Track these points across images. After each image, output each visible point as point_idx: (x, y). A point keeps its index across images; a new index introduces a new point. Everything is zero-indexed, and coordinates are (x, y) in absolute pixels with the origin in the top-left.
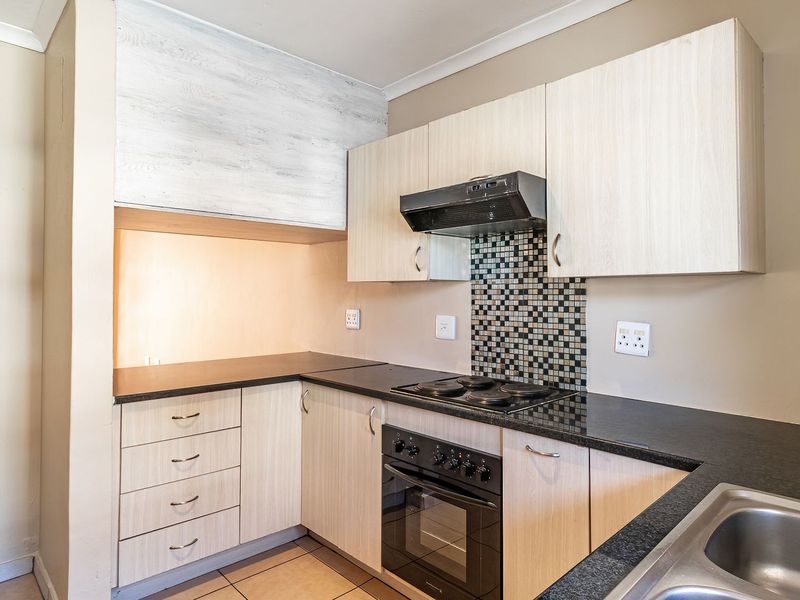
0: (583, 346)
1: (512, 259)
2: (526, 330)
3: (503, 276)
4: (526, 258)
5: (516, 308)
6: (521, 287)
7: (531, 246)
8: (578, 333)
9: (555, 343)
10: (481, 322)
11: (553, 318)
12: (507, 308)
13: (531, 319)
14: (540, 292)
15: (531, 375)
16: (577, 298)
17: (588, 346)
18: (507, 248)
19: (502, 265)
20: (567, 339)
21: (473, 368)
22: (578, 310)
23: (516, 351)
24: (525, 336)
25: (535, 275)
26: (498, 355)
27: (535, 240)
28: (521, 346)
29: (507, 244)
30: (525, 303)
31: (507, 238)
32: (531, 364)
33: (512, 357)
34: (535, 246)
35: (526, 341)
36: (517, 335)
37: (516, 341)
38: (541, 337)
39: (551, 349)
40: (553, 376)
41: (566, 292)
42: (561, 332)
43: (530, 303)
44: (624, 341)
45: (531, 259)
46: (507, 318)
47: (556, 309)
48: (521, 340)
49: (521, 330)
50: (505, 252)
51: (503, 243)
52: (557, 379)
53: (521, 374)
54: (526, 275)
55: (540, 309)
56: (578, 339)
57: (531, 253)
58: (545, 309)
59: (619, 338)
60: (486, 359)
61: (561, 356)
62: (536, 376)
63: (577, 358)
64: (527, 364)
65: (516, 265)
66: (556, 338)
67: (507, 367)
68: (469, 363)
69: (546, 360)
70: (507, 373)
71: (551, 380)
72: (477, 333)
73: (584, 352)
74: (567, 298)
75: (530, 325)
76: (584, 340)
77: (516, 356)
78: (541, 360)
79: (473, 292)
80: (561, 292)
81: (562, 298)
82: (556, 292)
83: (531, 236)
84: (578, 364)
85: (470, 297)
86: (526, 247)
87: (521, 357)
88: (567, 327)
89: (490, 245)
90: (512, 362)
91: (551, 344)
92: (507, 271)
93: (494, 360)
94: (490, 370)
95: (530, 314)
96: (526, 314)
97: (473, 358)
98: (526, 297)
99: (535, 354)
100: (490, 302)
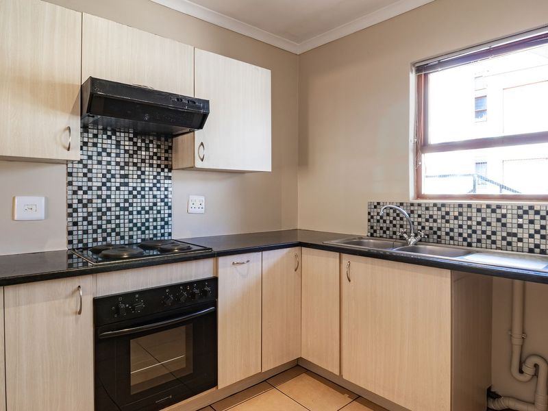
0: (170, 212)
1: (114, 151)
2: (127, 205)
3: (104, 163)
4: (126, 151)
5: (118, 189)
6: (122, 172)
7: (131, 143)
8: (166, 204)
9: (151, 212)
10: (80, 201)
11: (148, 195)
12: (109, 189)
13: (131, 196)
14: (139, 177)
15: (131, 237)
16: (166, 181)
17: (173, 211)
18: (109, 141)
19: (104, 154)
20: (159, 208)
21: (70, 242)
22: (166, 189)
23: (117, 221)
24: (125, 209)
25: (135, 164)
26: (100, 227)
27: (135, 140)
28: (122, 217)
29: (109, 137)
30: (126, 184)
31: (109, 133)
32: (131, 229)
33: (113, 226)
34: (135, 144)
35: (127, 213)
36: (118, 209)
37: (117, 213)
38: (139, 209)
39: (147, 216)
40: (149, 235)
41: (158, 178)
42: (155, 204)
43: (131, 184)
44: (193, 206)
45: (131, 152)
46: (109, 197)
47: (151, 189)
48: (122, 213)
49: (122, 205)
50: (109, 144)
51: (105, 137)
52: (151, 236)
53: (122, 238)
54: (127, 164)
55: (139, 189)
56: (166, 207)
57: (131, 148)
58: (143, 189)
59: (191, 205)
60: (85, 232)
61: (155, 220)
62: (135, 237)
63: (166, 219)
64: (127, 229)
65: (118, 155)
66: (151, 208)
67: (109, 235)
68: (65, 238)
69: (143, 224)
70: (109, 239)
71: (147, 237)
72: (76, 210)
73: (170, 215)
74: (159, 181)
75: (130, 201)
76: (170, 208)
77: (118, 225)
78: (139, 225)
79: (70, 174)
80: (155, 177)
81: (155, 181)
82: (151, 177)
83: (131, 135)
84: (167, 223)
85: (64, 179)
86: (127, 143)
87: (122, 225)
88: (159, 200)
89: (91, 135)
90: (113, 230)
91: (147, 212)
92: (109, 159)
93: (95, 231)
94: (90, 240)
95: (130, 193)
96: (127, 193)
97: (70, 233)
98: (126, 180)
99: (135, 221)
100: (90, 184)
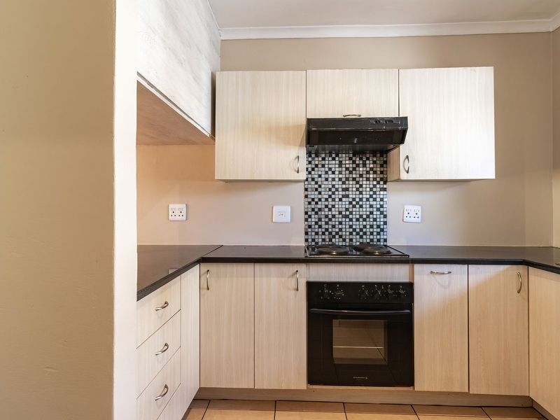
0: (385, 220)
1: (337, 169)
2: (348, 213)
3: (330, 179)
4: (347, 169)
5: (340, 200)
6: (344, 186)
7: (351, 162)
8: (382, 213)
9: (368, 220)
10: (313, 210)
11: (366, 205)
12: (334, 200)
13: (351, 206)
14: (357, 189)
15: (351, 240)
16: (382, 193)
17: (389, 220)
18: (334, 162)
19: (330, 172)
20: (375, 217)
21: (306, 240)
22: (382, 200)
23: (340, 226)
24: (346, 216)
25: (354, 179)
26: (327, 230)
27: (354, 159)
28: (344, 223)
29: (334, 159)
30: (347, 196)
31: (334, 156)
32: (351, 234)
33: (337, 230)
34: (354, 162)
35: (347, 220)
36: (341, 216)
37: (340, 220)
38: (358, 217)
39: (364, 223)
40: (366, 239)
41: (374, 189)
42: (372, 213)
43: (350, 196)
44: (409, 216)
45: (351, 169)
46: (333, 206)
47: (368, 200)
48: (344, 219)
49: (344, 213)
50: (334, 164)
51: (330, 159)
52: (368, 241)
53: (344, 240)
54: (347, 179)
55: (357, 200)
56: (382, 216)
57: (351, 166)
58: (361, 199)
59: (406, 214)
60: (317, 233)
61: (372, 227)
62: (354, 240)
63: (382, 227)
64: (348, 233)
65: (340, 173)
66: (368, 216)
67: (334, 237)
68: (303, 237)
69: (361, 230)
70: (333, 240)
71: (365, 241)
72: (310, 216)
73: (385, 223)
74: (375, 193)
75: (350, 210)
76: (385, 216)
77: (341, 230)
78: (358, 230)
79: (306, 189)
80: (371, 189)
81: (371, 193)
82: (368, 189)
83: (351, 156)
84: (382, 230)
85: (303, 193)
86: (347, 162)
87: (344, 230)
88: (375, 209)
89: (320, 159)
90: (337, 233)
91: (364, 220)
92: (333, 176)
93: (323, 233)
94: (320, 240)
95: (350, 203)
96: (347, 203)
97: (306, 233)
98: (347, 193)
99: (354, 227)
100: (320, 196)
